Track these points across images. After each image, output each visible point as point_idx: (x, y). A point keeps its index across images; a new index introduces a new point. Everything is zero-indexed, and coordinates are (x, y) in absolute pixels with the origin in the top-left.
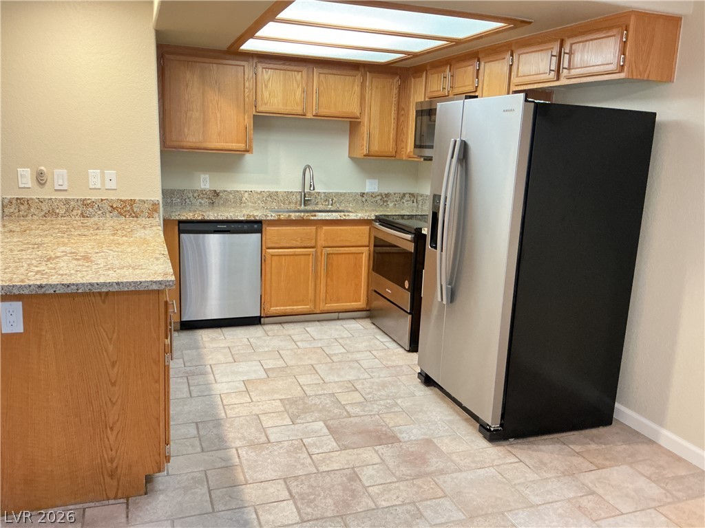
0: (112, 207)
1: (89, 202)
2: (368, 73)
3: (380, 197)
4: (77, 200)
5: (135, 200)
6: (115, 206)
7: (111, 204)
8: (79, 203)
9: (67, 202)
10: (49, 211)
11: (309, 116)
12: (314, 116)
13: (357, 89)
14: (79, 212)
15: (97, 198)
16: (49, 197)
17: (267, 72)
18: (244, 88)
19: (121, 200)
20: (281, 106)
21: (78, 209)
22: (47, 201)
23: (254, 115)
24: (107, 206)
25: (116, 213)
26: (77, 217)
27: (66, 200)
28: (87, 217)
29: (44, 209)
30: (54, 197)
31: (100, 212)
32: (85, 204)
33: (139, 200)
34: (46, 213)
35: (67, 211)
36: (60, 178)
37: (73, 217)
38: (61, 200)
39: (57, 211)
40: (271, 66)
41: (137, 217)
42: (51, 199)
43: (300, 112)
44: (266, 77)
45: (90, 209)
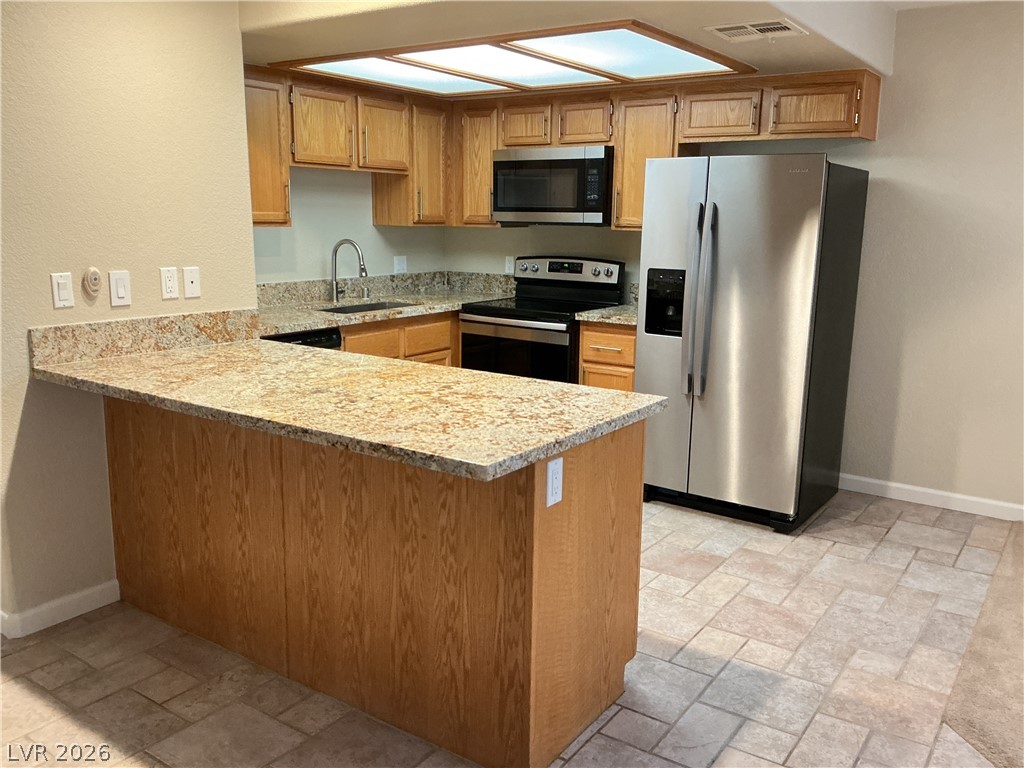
0: (198, 327)
1: (166, 322)
2: (415, 108)
3: (410, 281)
4: (149, 321)
5: (228, 312)
6: (202, 326)
7: (197, 324)
8: (153, 326)
9: (133, 326)
10: (107, 346)
11: (354, 168)
12: (360, 167)
13: (405, 129)
14: (153, 341)
15: (177, 314)
16: (107, 321)
17: (305, 101)
18: (279, 124)
19: (211, 315)
20: (323, 154)
21: (151, 337)
22: (103, 329)
23: (291, 167)
24: (192, 327)
25: (203, 336)
26: (149, 351)
27: (133, 322)
28: (164, 348)
29: (99, 342)
30: (113, 321)
31: (181, 339)
32: (162, 326)
33: (234, 312)
34: (103, 350)
35: (134, 342)
36: (121, 283)
37: (144, 351)
38: (124, 324)
39: (120, 344)
40: (311, 92)
41: (232, 340)
42: (109, 324)
43: (346, 163)
44: (305, 108)
45: (168, 335)
